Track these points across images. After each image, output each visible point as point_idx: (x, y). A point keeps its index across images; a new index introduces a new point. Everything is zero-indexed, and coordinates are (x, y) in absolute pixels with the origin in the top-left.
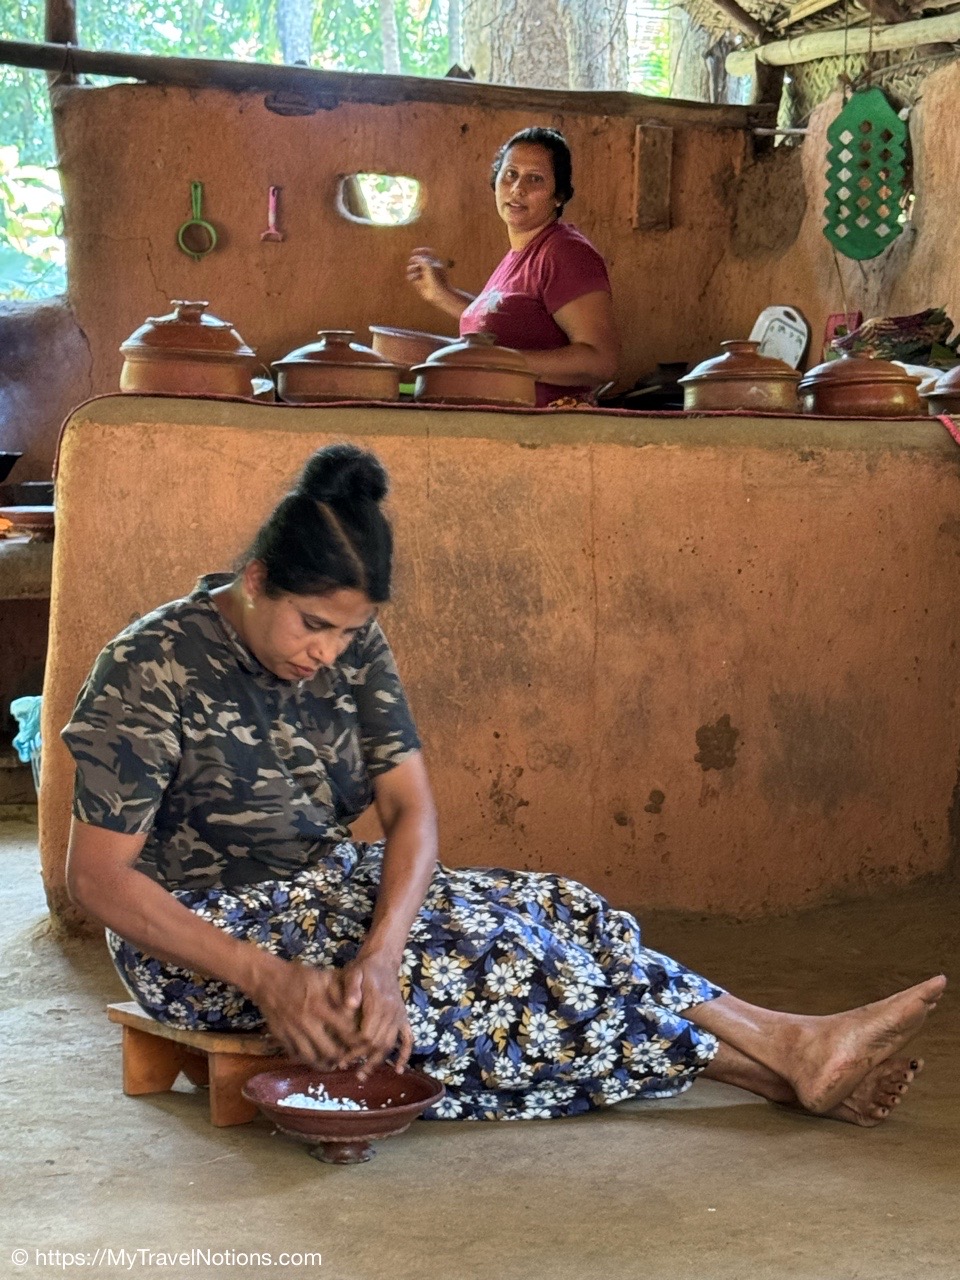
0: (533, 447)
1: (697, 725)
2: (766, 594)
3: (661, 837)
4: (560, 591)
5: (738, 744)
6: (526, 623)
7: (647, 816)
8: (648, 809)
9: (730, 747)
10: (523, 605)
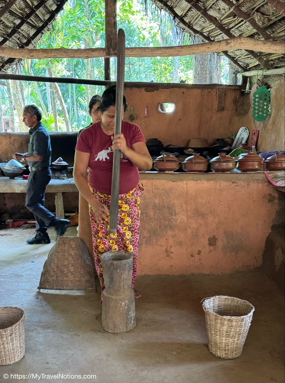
0: (174, 182)
1: (208, 237)
2: (224, 211)
3: (200, 259)
4: (180, 211)
5: (217, 241)
6: (172, 217)
7: (197, 255)
8: (198, 254)
9: (215, 242)
10: (172, 214)
